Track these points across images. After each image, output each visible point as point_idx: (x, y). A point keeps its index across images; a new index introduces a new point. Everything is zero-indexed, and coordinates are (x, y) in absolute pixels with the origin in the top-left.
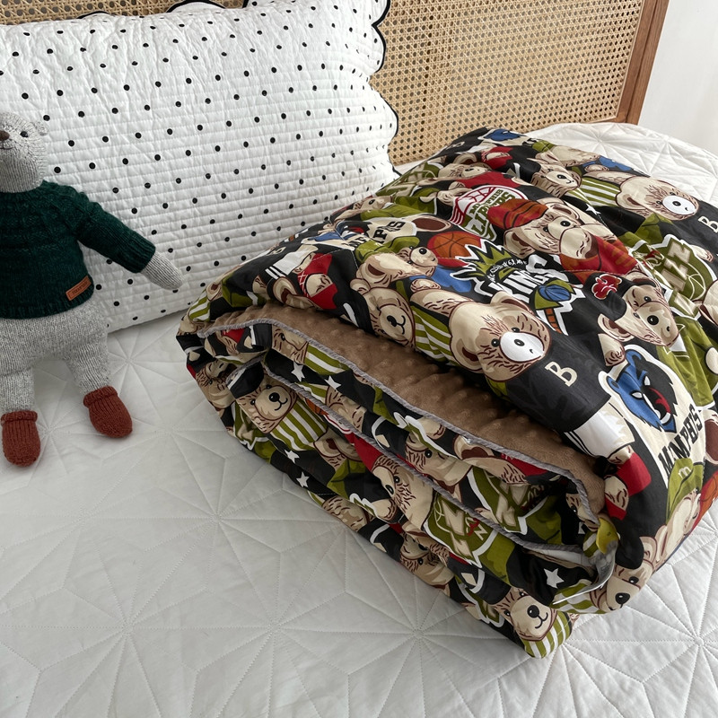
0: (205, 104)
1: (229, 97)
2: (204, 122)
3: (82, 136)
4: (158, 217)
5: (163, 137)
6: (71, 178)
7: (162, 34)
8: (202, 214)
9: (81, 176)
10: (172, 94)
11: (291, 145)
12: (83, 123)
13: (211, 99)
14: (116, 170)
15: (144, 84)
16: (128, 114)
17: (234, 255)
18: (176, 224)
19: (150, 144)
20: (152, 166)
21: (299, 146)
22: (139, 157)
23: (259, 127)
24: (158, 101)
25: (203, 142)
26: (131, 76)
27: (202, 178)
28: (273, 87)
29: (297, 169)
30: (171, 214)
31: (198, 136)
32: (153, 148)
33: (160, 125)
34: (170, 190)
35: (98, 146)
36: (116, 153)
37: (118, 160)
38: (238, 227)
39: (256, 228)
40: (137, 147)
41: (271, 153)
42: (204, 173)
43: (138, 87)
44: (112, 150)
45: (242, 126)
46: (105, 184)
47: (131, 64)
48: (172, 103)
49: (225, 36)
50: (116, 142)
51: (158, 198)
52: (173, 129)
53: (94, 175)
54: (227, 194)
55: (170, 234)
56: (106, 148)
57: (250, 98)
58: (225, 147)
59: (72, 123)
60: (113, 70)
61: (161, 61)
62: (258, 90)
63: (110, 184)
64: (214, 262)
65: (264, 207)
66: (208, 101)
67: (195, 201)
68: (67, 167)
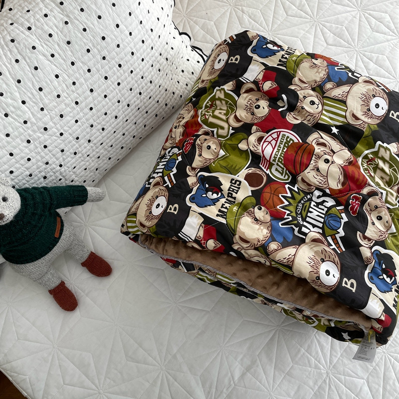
0: (73, 86)
1: (85, 74)
2: (77, 98)
3: (15, 148)
4: (74, 160)
5: (59, 121)
6: (21, 172)
7: (22, 45)
8: (95, 144)
9: (26, 168)
10: (52, 92)
11: (129, 79)
12: (11, 140)
13: (75, 81)
14: (42, 154)
15: (32, 94)
16: (33, 120)
17: (117, 149)
18: (84, 158)
19: (54, 130)
20: (60, 140)
21: (133, 76)
22: (51, 140)
23: (109, 81)
24: (46, 101)
25: (82, 110)
26: (22, 92)
27: (89, 129)
28: (108, 51)
29: (136, 89)
30: (80, 155)
31: (77, 108)
32: (56, 131)
33: (54, 116)
34: (75, 145)
35: (26, 147)
36: (38, 145)
37: (41, 148)
38: (115, 137)
39: (124, 131)
40: (48, 135)
41: (120, 91)
42: (89, 126)
43: (30, 98)
44: (35, 145)
45: (99, 87)
46: (40, 164)
47: (17, 83)
48: (55, 97)
49: (62, 25)
50: (35, 140)
51: (70, 153)
52: (62, 113)
53: (32, 163)
54: (105, 127)
55: (83, 163)
56: (31, 146)
57: (97, 66)
58: (95, 105)
59: (6, 144)
60: (9, 94)
61: (33, 71)
62: (99, 58)
63: (43, 162)
64: (108, 159)
65: (125, 119)
66: (74, 83)
67: (89, 141)
68: (16, 168)
